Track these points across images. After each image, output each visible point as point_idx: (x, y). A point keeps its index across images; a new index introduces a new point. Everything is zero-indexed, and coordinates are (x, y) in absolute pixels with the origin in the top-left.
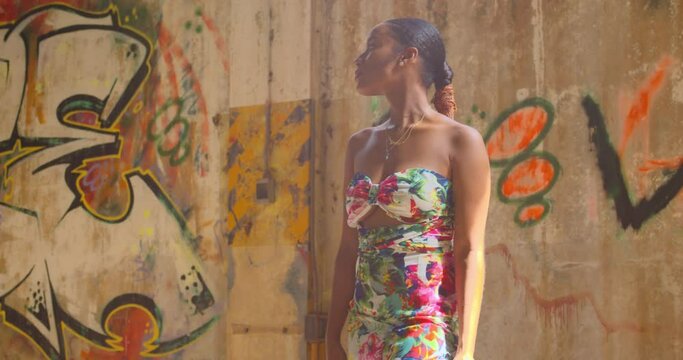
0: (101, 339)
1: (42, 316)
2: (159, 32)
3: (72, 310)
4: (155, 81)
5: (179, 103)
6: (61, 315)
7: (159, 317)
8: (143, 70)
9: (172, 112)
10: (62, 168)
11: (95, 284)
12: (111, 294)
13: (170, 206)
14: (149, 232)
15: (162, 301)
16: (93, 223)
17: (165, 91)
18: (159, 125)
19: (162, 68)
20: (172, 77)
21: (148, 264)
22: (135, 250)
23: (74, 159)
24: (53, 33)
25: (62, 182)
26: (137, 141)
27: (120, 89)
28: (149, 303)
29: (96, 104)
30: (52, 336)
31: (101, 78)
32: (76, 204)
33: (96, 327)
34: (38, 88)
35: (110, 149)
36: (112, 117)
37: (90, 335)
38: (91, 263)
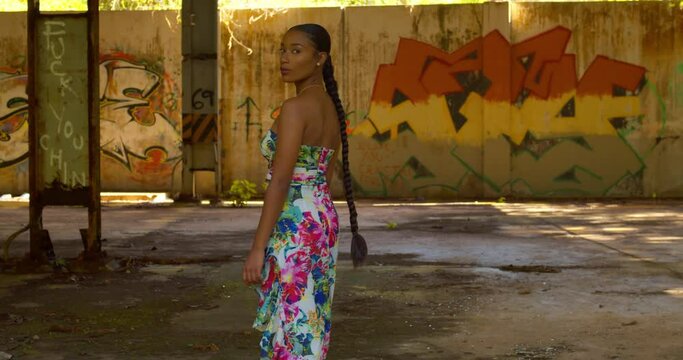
0: (145, 159)
1: (120, 152)
2: (163, 73)
3: (132, 150)
4: (163, 87)
5: (173, 94)
6: (127, 151)
7: (167, 152)
8: (158, 84)
9: (170, 97)
10: (126, 109)
11: (141, 144)
12: (148, 146)
13: (170, 122)
14: (162, 130)
15: (167, 148)
16: (140, 126)
17: (167, 90)
18: (165, 100)
19: (166, 84)
20: (169, 86)
21: (162, 138)
22: (157, 133)
23: (131, 107)
24: (119, 68)
25: (126, 113)
26: (156, 103)
27: (149, 88)
28: (163, 149)
29: (139, 92)
30: (124, 158)
31: (141, 83)
32: (133, 120)
33: (143, 155)
34: (114, 84)
35: (146, 105)
36: (146, 96)
37: (140, 157)
38: (140, 137)
